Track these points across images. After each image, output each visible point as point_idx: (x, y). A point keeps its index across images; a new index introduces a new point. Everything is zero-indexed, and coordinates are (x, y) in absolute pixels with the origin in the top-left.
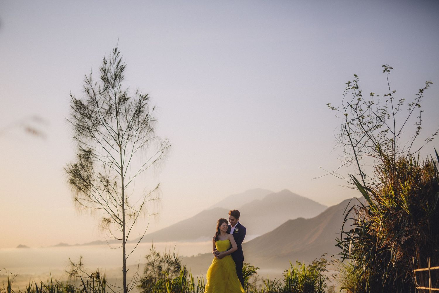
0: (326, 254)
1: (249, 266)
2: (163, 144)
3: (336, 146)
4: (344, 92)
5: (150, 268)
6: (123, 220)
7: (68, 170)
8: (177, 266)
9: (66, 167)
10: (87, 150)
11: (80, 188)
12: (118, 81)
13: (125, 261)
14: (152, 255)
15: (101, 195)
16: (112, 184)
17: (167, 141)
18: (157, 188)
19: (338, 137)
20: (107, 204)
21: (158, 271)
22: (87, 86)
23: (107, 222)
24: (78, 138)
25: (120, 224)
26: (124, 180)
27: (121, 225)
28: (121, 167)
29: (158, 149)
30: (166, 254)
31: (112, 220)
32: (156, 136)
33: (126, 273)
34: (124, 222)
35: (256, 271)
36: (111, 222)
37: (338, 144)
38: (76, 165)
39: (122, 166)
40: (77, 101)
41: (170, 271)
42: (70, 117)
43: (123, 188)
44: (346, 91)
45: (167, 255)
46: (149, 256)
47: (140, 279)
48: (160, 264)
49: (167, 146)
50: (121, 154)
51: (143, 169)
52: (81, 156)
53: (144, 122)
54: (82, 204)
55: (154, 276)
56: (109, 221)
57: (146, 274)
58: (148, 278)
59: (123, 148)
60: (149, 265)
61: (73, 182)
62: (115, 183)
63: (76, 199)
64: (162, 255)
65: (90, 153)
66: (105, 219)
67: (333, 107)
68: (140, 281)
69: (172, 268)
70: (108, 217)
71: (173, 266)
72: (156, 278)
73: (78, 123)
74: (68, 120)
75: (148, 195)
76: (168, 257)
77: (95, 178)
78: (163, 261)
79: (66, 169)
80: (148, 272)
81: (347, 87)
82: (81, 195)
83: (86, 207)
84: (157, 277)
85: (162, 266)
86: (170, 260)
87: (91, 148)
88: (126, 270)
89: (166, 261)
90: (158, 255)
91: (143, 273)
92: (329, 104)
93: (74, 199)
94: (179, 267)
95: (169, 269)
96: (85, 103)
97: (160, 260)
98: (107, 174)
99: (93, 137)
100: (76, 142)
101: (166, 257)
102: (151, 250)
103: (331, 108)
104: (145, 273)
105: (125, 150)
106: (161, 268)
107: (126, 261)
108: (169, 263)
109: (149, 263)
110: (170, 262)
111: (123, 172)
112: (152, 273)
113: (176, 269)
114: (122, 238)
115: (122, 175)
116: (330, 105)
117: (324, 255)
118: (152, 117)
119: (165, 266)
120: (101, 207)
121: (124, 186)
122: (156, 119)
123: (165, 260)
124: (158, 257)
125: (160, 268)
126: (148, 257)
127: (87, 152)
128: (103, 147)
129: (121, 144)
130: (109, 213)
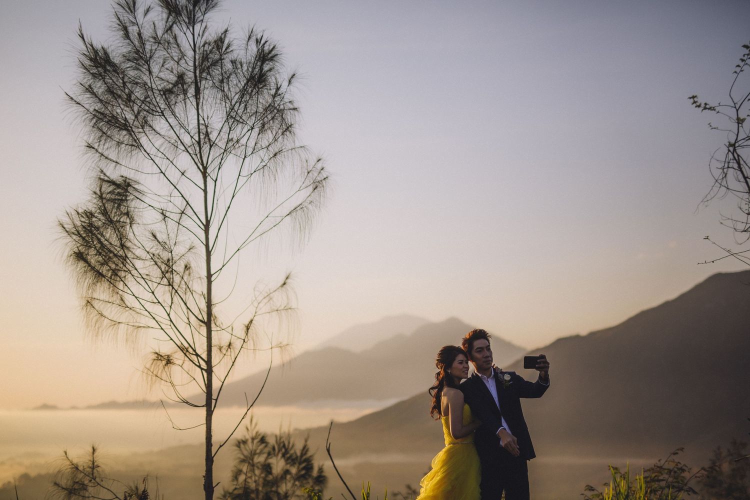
0: (682, 449)
2: (311, 172)
3: (709, 197)
4: (738, 66)
5: (245, 468)
6: (208, 358)
7: (69, 227)
8: (304, 465)
9: (66, 220)
10: (120, 180)
11: (100, 275)
12: (203, 9)
13: (209, 460)
14: (250, 441)
15: (153, 293)
16: (179, 267)
17: (319, 165)
18: (284, 284)
19: (718, 173)
20: (169, 315)
21: (263, 475)
22: (126, 17)
23: (164, 362)
24: (96, 147)
25: (199, 367)
26: (212, 258)
27: (202, 369)
28: (205, 223)
29: (299, 184)
30: (280, 440)
31: (179, 357)
32: (297, 144)
33: (213, 491)
34: (209, 362)
36: (174, 364)
37: (716, 189)
38: (89, 215)
39: (208, 222)
40: (96, 52)
41: (288, 477)
42: (76, 92)
43: (209, 276)
44: (742, 64)
45: (283, 442)
46: (245, 442)
47: (222, 493)
48: (267, 459)
49: (318, 178)
50: (205, 191)
51: (260, 230)
52: (104, 196)
53: (270, 108)
54: (105, 313)
55: (253, 486)
56: (169, 361)
57: (235, 483)
58: (240, 492)
60: (243, 461)
61: (80, 256)
62: (187, 267)
63: (88, 302)
64: (272, 441)
65: (126, 191)
66: (159, 357)
67: (706, 104)
68: (222, 498)
69: (294, 470)
70: (167, 348)
71: (296, 466)
72: (257, 490)
73: (98, 106)
74: (72, 98)
75: (264, 301)
76: (284, 446)
77: (139, 252)
78: (274, 454)
79: (65, 226)
80: (242, 478)
81: (744, 56)
82: (102, 292)
83: (114, 323)
84: (260, 489)
85: (272, 465)
86: (292, 452)
87: (130, 175)
88: (212, 483)
89: (280, 455)
90: (263, 440)
91: (230, 479)
92: (693, 97)
93: (85, 302)
94: (309, 468)
95: (287, 472)
96: (116, 59)
97: (267, 450)
98: (172, 235)
99: (137, 145)
100: (92, 156)
101: (282, 445)
102: (247, 429)
103: (699, 106)
104: (233, 481)
105: (215, 181)
106: (271, 468)
107: (212, 461)
108: (288, 458)
109: (242, 457)
110: (291, 456)
111: (210, 236)
112: (249, 480)
113: (303, 472)
114: (205, 403)
115: (207, 246)
116: (696, 99)
117: (677, 453)
118: (286, 100)
119: (278, 465)
120: (153, 323)
121: (212, 273)
122: (296, 107)
123: (279, 451)
124: (263, 445)
125: (267, 468)
126: (242, 446)
127: (118, 186)
128: (162, 172)
129: (205, 168)
130: (171, 339)
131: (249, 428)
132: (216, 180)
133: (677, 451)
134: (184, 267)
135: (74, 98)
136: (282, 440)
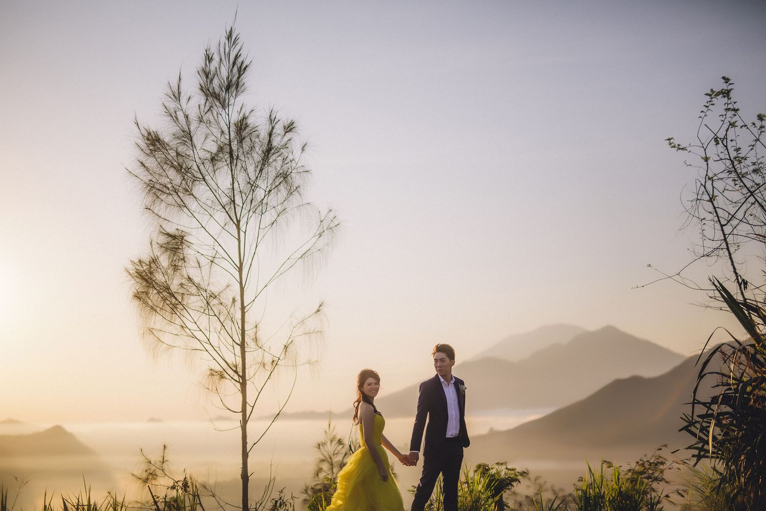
0: (666, 446)
1: (507, 468)
2: (324, 221)
3: (685, 225)
4: (702, 112)
5: (325, 466)
6: (243, 373)
7: (133, 272)
9: (130, 267)
10: (175, 233)
11: (154, 310)
12: (234, 94)
13: (245, 455)
14: (329, 443)
15: (196, 323)
17: (332, 215)
18: (318, 311)
19: (688, 205)
22: (172, 105)
23: (218, 377)
24: (152, 209)
25: (239, 382)
26: (244, 295)
27: (241, 384)
28: (239, 266)
30: (356, 441)
32: (305, 201)
33: (248, 480)
34: (243, 377)
35: (520, 477)
36: (226, 378)
37: (690, 219)
39: (241, 264)
40: (149, 134)
43: (243, 308)
44: (705, 109)
45: (359, 443)
46: (324, 444)
48: (343, 459)
49: (332, 225)
50: (239, 240)
51: (282, 270)
52: (164, 245)
54: (162, 339)
56: (222, 376)
57: (316, 479)
58: (320, 487)
59: (243, 228)
60: (323, 460)
61: (139, 296)
62: (234, 300)
63: (150, 330)
65: (181, 241)
66: (212, 373)
67: (679, 145)
70: (216, 367)
73: (150, 177)
74: (131, 172)
75: (299, 325)
79: (129, 271)
80: (322, 475)
81: (707, 102)
82: (157, 321)
83: (169, 347)
87: (182, 228)
88: (247, 473)
90: (340, 442)
92: (669, 139)
93: (146, 331)
96: (166, 137)
97: (344, 450)
98: (206, 278)
99: (183, 206)
100: (149, 216)
101: (358, 445)
102: (326, 432)
103: (674, 147)
104: (314, 477)
105: (245, 233)
107: (247, 456)
109: (323, 457)
111: (242, 278)
114: (241, 410)
115: (241, 283)
116: (671, 141)
117: (661, 449)
118: (299, 165)
120: (199, 346)
121: (245, 306)
122: (308, 169)
124: (341, 446)
126: (321, 447)
127: (174, 237)
128: (203, 227)
129: (239, 221)
130: (214, 359)
131: (328, 431)
132: (246, 231)
133: (661, 448)
134: (232, 300)
135: (133, 172)
136: (357, 441)
